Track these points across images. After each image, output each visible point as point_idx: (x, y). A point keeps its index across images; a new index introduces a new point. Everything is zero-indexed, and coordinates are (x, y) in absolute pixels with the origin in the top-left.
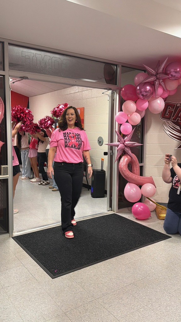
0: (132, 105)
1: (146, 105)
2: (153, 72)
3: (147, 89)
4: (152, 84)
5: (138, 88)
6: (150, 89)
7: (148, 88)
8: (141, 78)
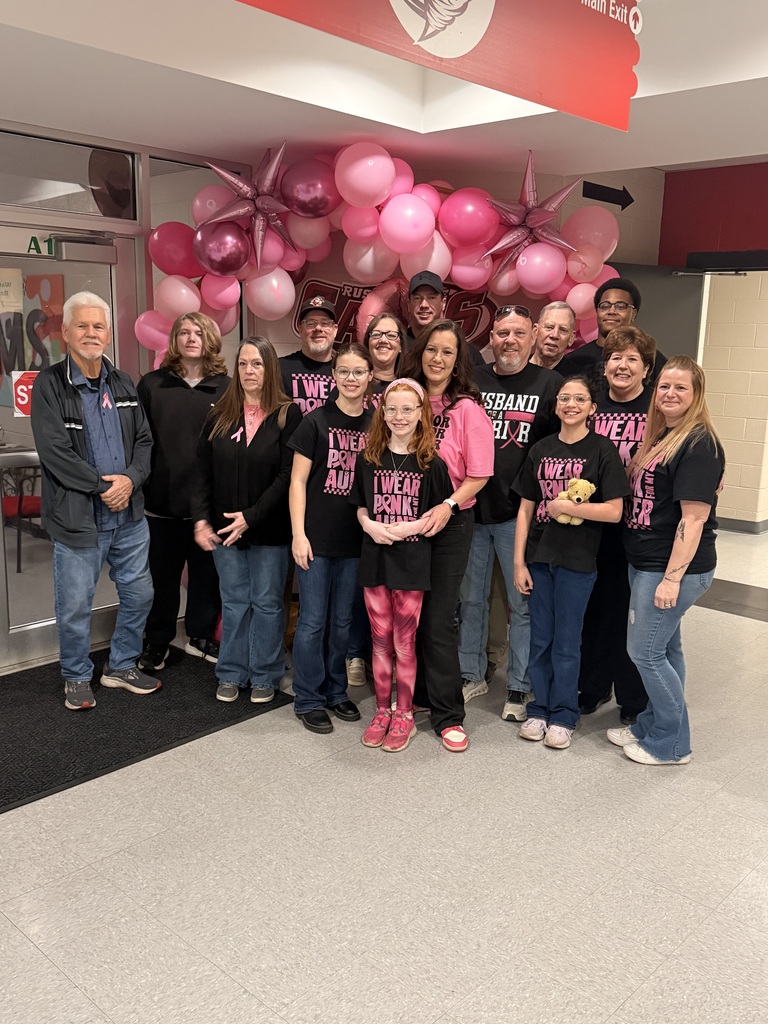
0: (184, 291)
1: (232, 292)
2: (246, 188)
3: (226, 244)
4: (243, 228)
5: (199, 236)
6: (237, 243)
7: (230, 240)
8: (211, 204)
